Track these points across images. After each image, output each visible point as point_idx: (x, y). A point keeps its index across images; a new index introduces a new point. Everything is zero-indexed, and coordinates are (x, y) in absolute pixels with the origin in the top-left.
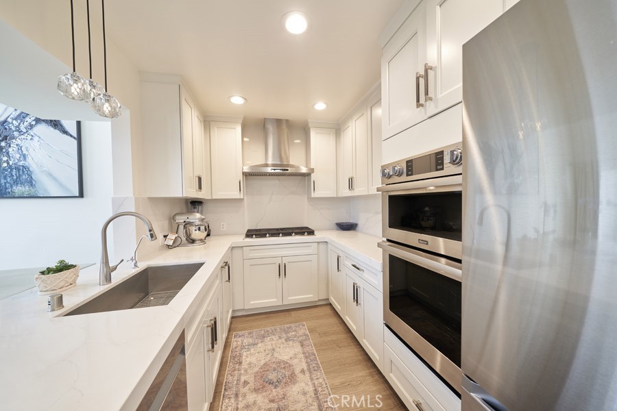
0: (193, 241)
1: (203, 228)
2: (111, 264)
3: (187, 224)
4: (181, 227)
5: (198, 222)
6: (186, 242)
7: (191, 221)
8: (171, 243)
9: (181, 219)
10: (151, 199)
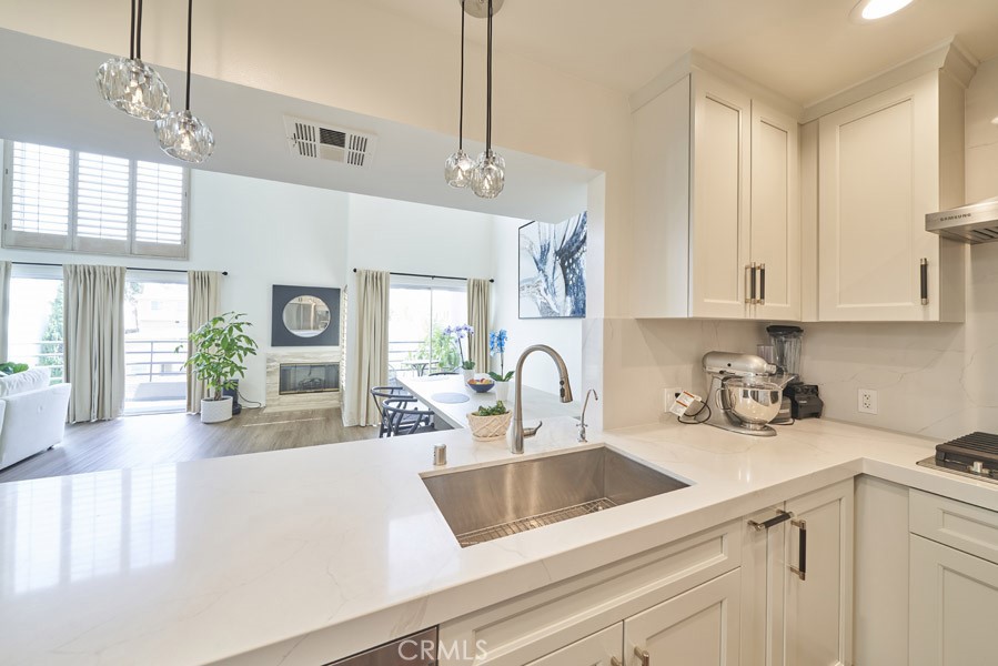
0: (738, 422)
1: (764, 395)
2: (527, 424)
3: (727, 378)
4: (718, 383)
5: (752, 379)
6: (723, 418)
7: (738, 373)
8: (681, 412)
9: (717, 365)
10: (645, 323)
